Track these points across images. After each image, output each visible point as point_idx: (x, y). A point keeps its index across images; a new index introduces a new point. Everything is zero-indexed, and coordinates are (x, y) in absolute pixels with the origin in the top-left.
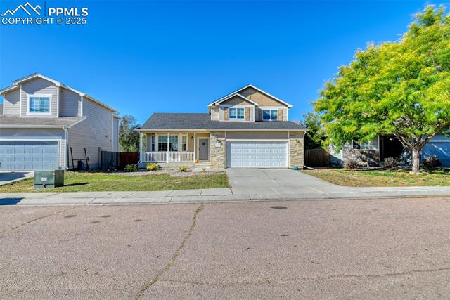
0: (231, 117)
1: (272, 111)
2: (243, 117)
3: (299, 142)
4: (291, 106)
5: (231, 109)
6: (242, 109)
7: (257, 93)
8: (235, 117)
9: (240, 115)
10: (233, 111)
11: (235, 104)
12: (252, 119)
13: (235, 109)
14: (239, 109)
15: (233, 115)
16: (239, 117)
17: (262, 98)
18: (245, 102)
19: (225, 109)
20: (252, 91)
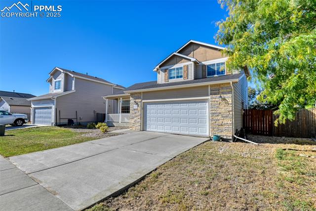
0: (171, 78)
1: (218, 64)
3: (224, 99)
5: (171, 70)
6: (181, 68)
7: (201, 47)
8: (174, 77)
9: (179, 75)
10: (173, 72)
11: (174, 64)
12: (191, 77)
13: (174, 69)
14: (178, 69)
16: (178, 77)
17: (206, 52)
18: (184, 60)
19: (165, 70)
20: (195, 47)
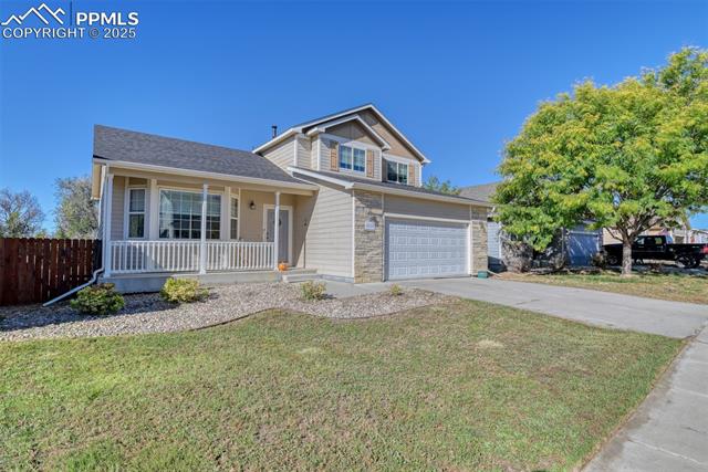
0: (343, 165)
1: (400, 166)
2: (362, 169)
3: (483, 226)
4: (429, 162)
5: (342, 148)
6: (363, 152)
8: (349, 167)
9: (359, 164)
10: (346, 153)
11: (351, 139)
12: (379, 175)
13: (350, 149)
14: (356, 151)
15: (345, 161)
16: (356, 168)
18: (366, 138)
19: (332, 144)
